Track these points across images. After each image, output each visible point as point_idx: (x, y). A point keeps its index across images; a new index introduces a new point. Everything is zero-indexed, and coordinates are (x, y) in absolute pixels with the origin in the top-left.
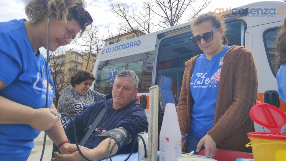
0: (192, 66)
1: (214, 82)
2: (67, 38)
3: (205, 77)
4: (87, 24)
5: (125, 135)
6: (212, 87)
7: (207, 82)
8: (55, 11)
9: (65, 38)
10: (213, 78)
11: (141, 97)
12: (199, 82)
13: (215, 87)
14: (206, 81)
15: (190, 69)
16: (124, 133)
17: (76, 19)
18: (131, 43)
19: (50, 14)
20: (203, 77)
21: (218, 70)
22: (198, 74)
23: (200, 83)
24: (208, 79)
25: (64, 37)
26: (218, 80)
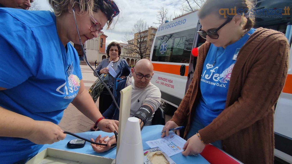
0: (205, 52)
1: (223, 80)
2: (94, 32)
3: (215, 71)
4: (113, 15)
5: (149, 112)
6: (221, 86)
7: (216, 78)
8: (78, 2)
9: (92, 32)
10: (223, 76)
11: (181, 66)
12: (207, 75)
13: (224, 86)
14: (214, 76)
15: (203, 56)
16: (148, 111)
17: (103, 10)
18: (178, 22)
19: (73, 6)
20: (212, 71)
21: (231, 67)
22: (208, 66)
23: (208, 77)
24: (218, 75)
25: (90, 32)
26: (229, 79)
